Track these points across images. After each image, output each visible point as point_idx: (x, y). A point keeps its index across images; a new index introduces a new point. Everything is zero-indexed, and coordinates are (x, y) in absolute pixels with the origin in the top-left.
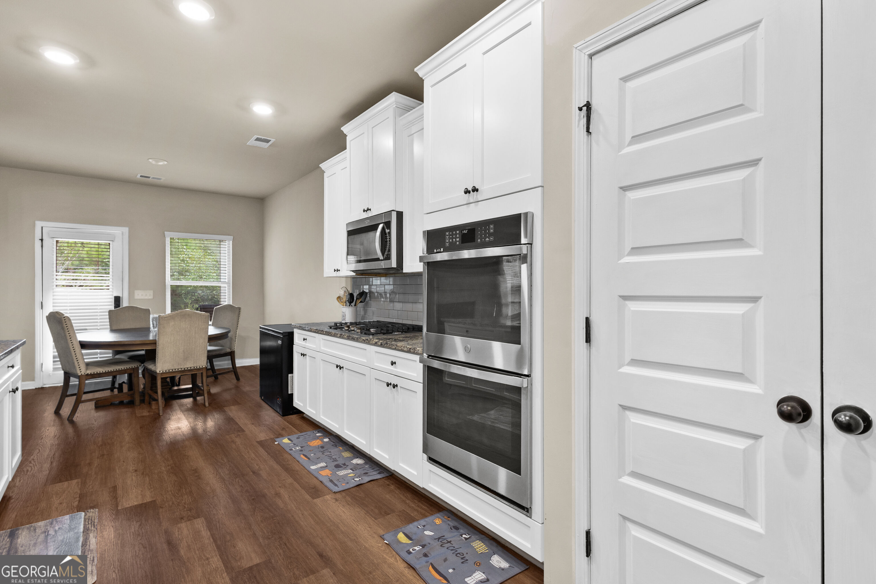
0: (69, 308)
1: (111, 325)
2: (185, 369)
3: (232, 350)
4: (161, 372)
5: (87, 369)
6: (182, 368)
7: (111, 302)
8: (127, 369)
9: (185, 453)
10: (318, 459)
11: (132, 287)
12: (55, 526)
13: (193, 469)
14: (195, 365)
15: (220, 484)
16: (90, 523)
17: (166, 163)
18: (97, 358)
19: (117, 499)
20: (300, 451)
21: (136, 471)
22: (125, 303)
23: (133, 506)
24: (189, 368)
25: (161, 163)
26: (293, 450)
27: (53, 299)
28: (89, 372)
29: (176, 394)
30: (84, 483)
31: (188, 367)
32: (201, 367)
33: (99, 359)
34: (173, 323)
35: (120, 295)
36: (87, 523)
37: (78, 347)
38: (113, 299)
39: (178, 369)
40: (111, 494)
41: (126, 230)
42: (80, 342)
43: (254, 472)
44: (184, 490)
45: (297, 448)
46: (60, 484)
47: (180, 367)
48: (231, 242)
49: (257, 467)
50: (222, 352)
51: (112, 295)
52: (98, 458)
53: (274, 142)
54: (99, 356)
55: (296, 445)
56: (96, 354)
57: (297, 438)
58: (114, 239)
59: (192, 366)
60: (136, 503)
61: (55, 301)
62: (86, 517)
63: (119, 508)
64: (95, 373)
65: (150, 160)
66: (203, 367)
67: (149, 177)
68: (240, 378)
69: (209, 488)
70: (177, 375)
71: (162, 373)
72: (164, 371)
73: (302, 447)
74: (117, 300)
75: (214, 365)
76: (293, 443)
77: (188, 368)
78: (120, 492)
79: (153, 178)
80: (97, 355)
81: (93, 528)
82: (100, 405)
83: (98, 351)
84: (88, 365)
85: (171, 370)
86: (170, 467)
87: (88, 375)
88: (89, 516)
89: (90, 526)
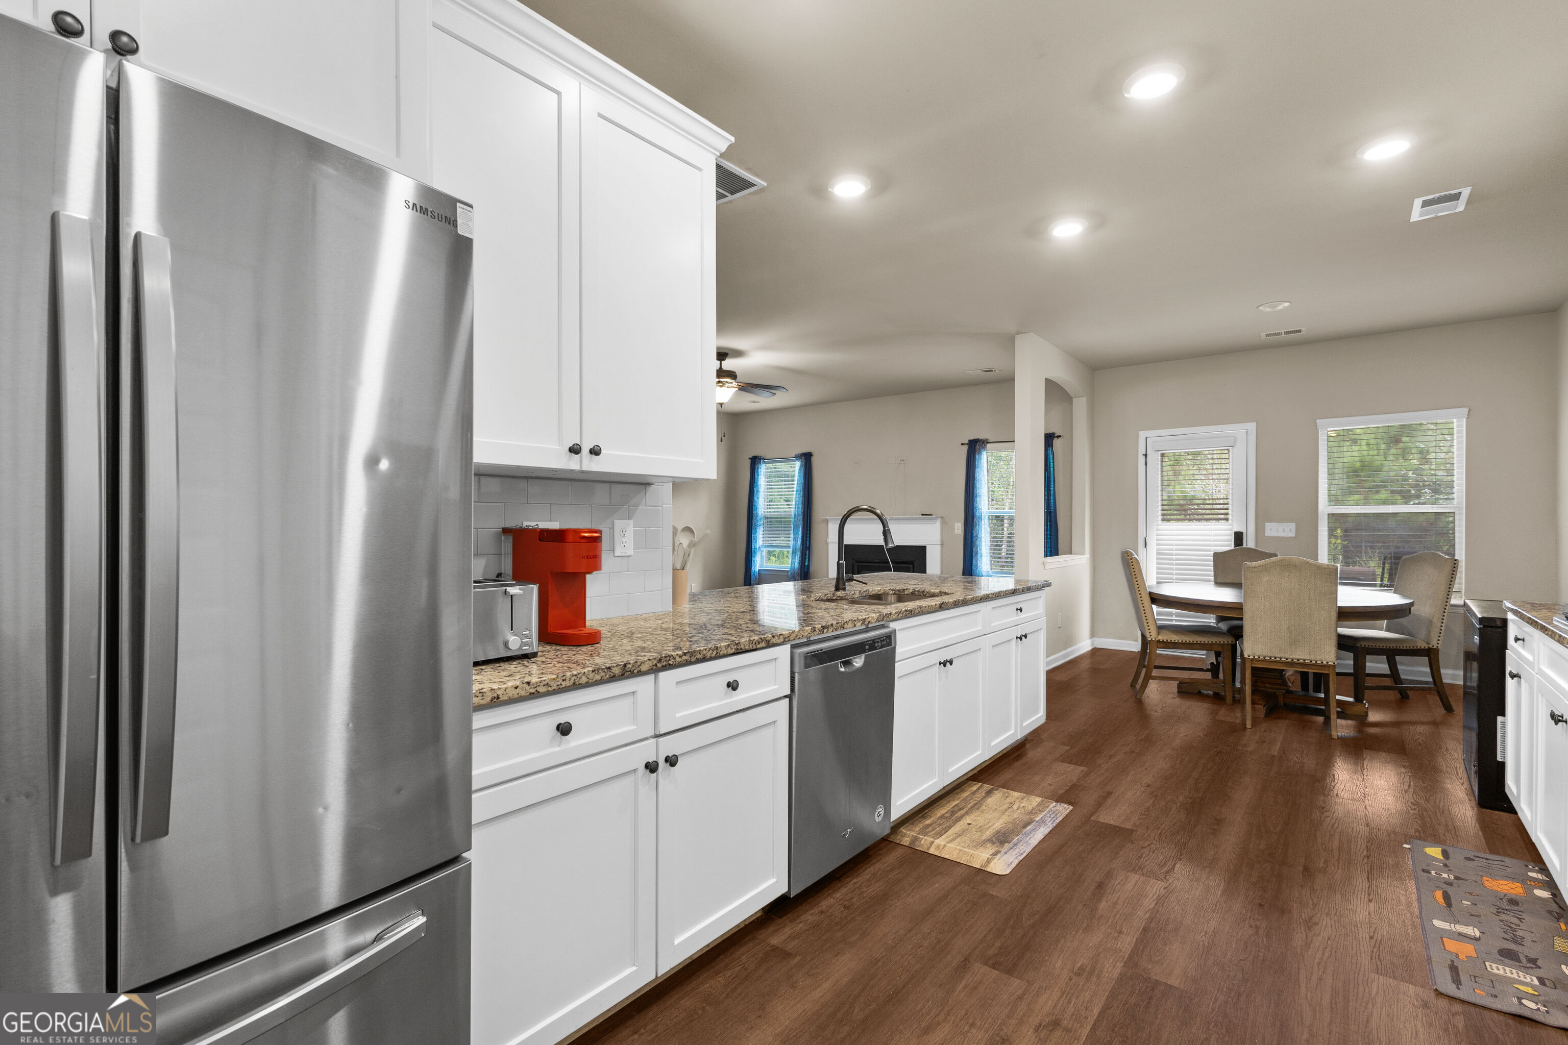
0: (1174, 547)
1: (1215, 576)
2: (1292, 660)
3: (1431, 646)
4: (1251, 657)
5: (1159, 634)
6: (1286, 657)
7: (1230, 541)
8: (1213, 644)
9: (1231, 791)
10: (1472, 915)
11: (1262, 518)
12: (1022, 803)
13: (1218, 817)
14: (1312, 657)
15: (1234, 856)
16: (1052, 816)
17: (1287, 304)
18: (1172, 620)
19: (1099, 807)
20: (1445, 883)
21: (1148, 786)
22: (1250, 542)
23: (1107, 824)
24: (1300, 661)
25: (1280, 307)
26: (1430, 873)
27: (1157, 535)
28: (1161, 638)
29: (1313, 706)
30: (1087, 774)
31: (1298, 657)
32: (1325, 663)
33: (1174, 623)
34: (1267, 578)
35: (1244, 531)
36: (1049, 815)
37: (1147, 600)
38: (1231, 536)
39: (1281, 659)
40: (1099, 799)
41: (1252, 426)
42: (1150, 593)
43: (1306, 869)
44: (1179, 837)
45: (1445, 875)
46: (1067, 765)
47: (1282, 655)
48: (1465, 420)
49: (1322, 865)
50: (1404, 646)
51: (1231, 530)
52: (1125, 753)
53: (1470, 195)
54: (1174, 617)
55: (1447, 869)
56: (1171, 614)
57: (1467, 859)
58: (1235, 442)
59: (1307, 657)
60: (1112, 822)
61: (1159, 537)
62: (1053, 809)
63: (1092, 818)
64: (1169, 641)
65: (1261, 308)
66: (1330, 663)
67: (1300, 331)
68: (1454, 708)
69: (1212, 853)
70: (1289, 669)
71: (1252, 660)
72: (1256, 657)
73: (1456, 878)
74: (1239, 538)
75: (1400, 672)
76: (1447, 862)
77: (1298, 660)
78: (1109, 801)
79: (1287, 333)
80: (1172, 616)
81: (1050, 823)
82: (1187, 690)
83: (1174, 611)
84: (1161, 628)
85: (1268, 656)
86: (1190, 801)
87: (1159, 641)
88: (1057, 810)
89: (1049, 819)
